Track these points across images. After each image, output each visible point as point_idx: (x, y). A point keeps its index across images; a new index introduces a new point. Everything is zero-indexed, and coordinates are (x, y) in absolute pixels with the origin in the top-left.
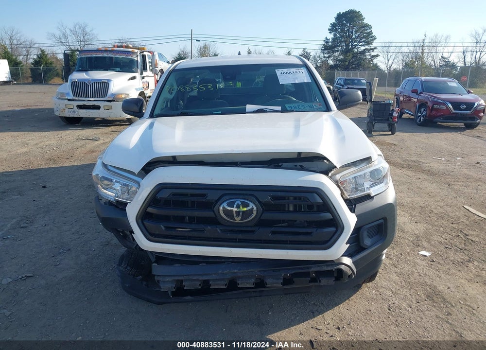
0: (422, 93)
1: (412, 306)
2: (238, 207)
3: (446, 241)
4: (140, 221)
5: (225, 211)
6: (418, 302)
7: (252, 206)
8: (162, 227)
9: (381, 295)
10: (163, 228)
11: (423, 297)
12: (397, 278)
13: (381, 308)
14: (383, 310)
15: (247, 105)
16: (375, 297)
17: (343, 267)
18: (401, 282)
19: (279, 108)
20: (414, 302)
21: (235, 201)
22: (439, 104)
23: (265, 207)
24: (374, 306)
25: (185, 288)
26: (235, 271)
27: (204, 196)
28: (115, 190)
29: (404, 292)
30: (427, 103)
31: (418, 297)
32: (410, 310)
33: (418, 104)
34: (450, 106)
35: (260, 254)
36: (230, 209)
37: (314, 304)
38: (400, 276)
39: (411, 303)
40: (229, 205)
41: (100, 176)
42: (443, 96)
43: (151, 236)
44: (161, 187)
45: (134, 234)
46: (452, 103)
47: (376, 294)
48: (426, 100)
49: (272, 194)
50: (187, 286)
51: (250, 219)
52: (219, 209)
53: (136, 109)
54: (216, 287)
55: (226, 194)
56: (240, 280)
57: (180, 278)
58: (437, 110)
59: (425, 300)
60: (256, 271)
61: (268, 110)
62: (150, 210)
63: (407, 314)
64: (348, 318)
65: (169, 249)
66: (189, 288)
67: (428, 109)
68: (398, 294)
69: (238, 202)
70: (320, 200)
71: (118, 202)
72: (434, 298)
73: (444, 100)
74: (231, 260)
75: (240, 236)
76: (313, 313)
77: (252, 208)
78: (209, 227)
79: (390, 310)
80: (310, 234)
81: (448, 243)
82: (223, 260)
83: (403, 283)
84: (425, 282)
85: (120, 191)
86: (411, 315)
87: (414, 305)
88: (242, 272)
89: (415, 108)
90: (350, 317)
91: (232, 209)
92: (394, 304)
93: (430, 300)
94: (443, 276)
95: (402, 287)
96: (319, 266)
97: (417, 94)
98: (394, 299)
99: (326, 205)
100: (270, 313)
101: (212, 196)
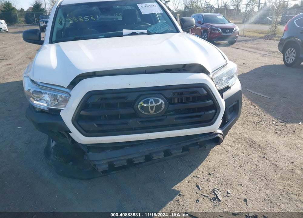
0: (204, 24)
1: (244, 153)
2: (152, 103)
3: (246, 111)
4: (75, 123)
5: (142, 107)
6: (246, 150)
7: (161, 101)
8: (95, 124)
9: (225, 149)
10: (96, 126)
11: (248, 146)
12: (229, 137)
13: (228, 157)
14: (230, 158)
15: (123, 30)
16: (222, 151)
17: (219, 135)
18: (232, 139)
19: (146, 31)
20: (245, 150)
21: (149, 100)
22: (214, 29)
23: (169, 101)
24: (224, 157)
25: (115, 167)
26: (151, 149)
27: (124, 98)
28: (45, 100)
29: (236, 145)
30: (208, 29)
31: (245, 147)
32: (244, 155)
33: (202, 30)
34: (221, 31)
35: (168, 135)
36: (145, 105)
37: (189, 161)
38: (230, 135)
39: (243, 151)
40: (144, 103)
41: (32, 91)
42: (216, 25)
43: (87, 133)
44: (91, 94)
45: (71, 132)
46: (221, 29)
47: (222, 149)
48: (207, 28)
49: (174, 91)
50: (117, 164)
51: (161, 111)
52: (138, 107)
53: (35, 37)
54: (138, 162)
55: (141, 95)
56: (154, 154)
57: (112, 160)
58: (214, 33)
59: (249, 148)
60: (164, 147)
61: (139, 33)
62: (83, 113)
63: (243, 158)
64: (212, 166)
65: (101, 141)
66: (119, 166)
67: (208, 33)
68: (233, 147)
69: (151, 100)
70: (205, 92)
71: (50, 109)
72: (254, 146)
73: (217, 27)
74: (146, 142)
75: (154, 124)
76: (190, 167)
77: (162, 102)
78: (131, 121)
79: (234, 157)
80: (200, 116)
81: (248, 112)
82: (140, 143)
83: (234, 139)
84: (245, 137)
85: (50, 101)
86: (246, 158)
87: (245, 152)
88: (156, 149)
89: (200, 33)
90: (213, 166)
91: (147, 105)
92: (234, 153)
93: (252, 147)
94: (252, 132)
95: (234, 142)
96: (205, 137)
97: (201, 24)
98: (233, 150)
99: (210, 96)
100: (164, 172)
101: (131, 97)
